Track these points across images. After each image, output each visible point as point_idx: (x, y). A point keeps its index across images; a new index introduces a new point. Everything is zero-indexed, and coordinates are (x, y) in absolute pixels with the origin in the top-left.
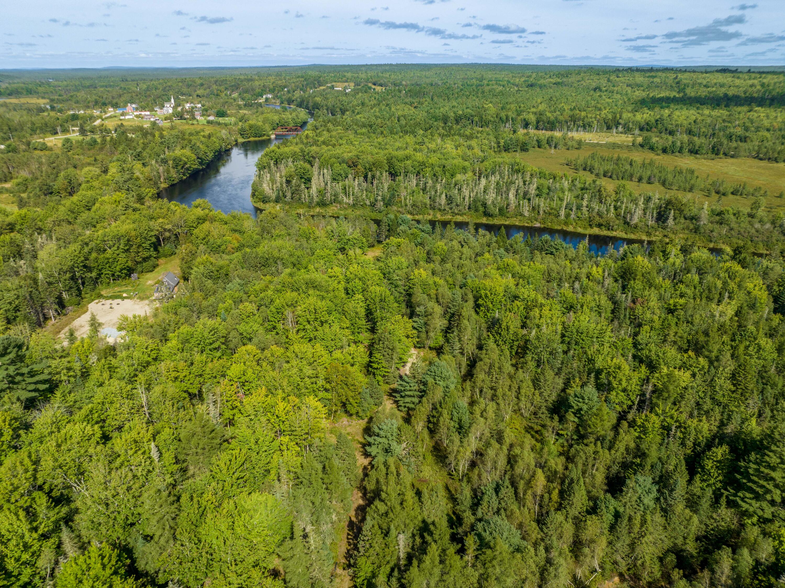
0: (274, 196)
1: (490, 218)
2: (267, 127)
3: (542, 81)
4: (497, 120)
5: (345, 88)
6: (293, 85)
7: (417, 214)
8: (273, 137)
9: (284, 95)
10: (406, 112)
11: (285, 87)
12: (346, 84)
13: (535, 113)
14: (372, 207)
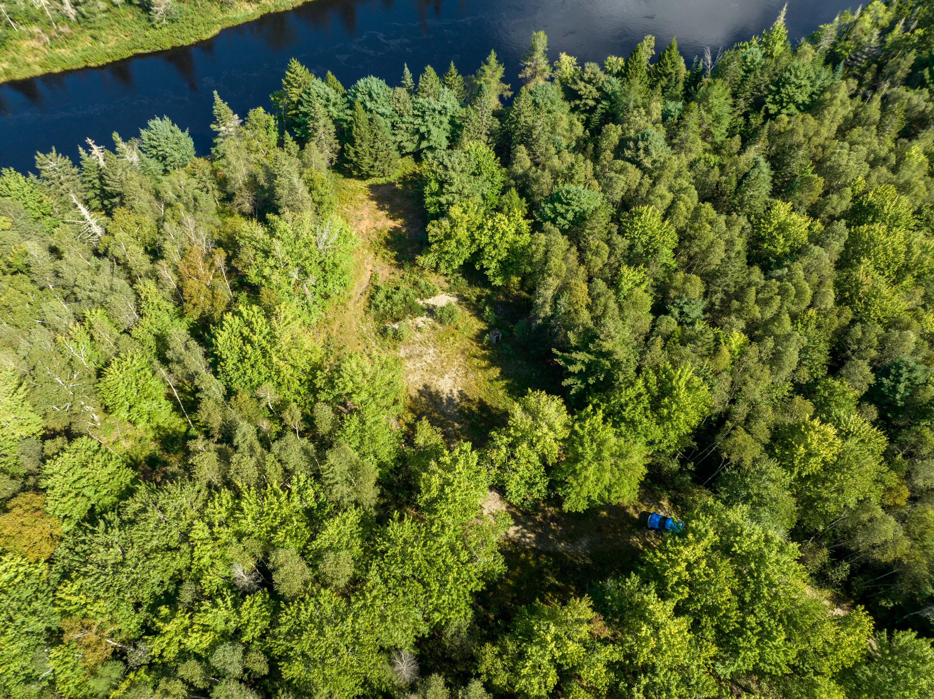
14: (138, 11)
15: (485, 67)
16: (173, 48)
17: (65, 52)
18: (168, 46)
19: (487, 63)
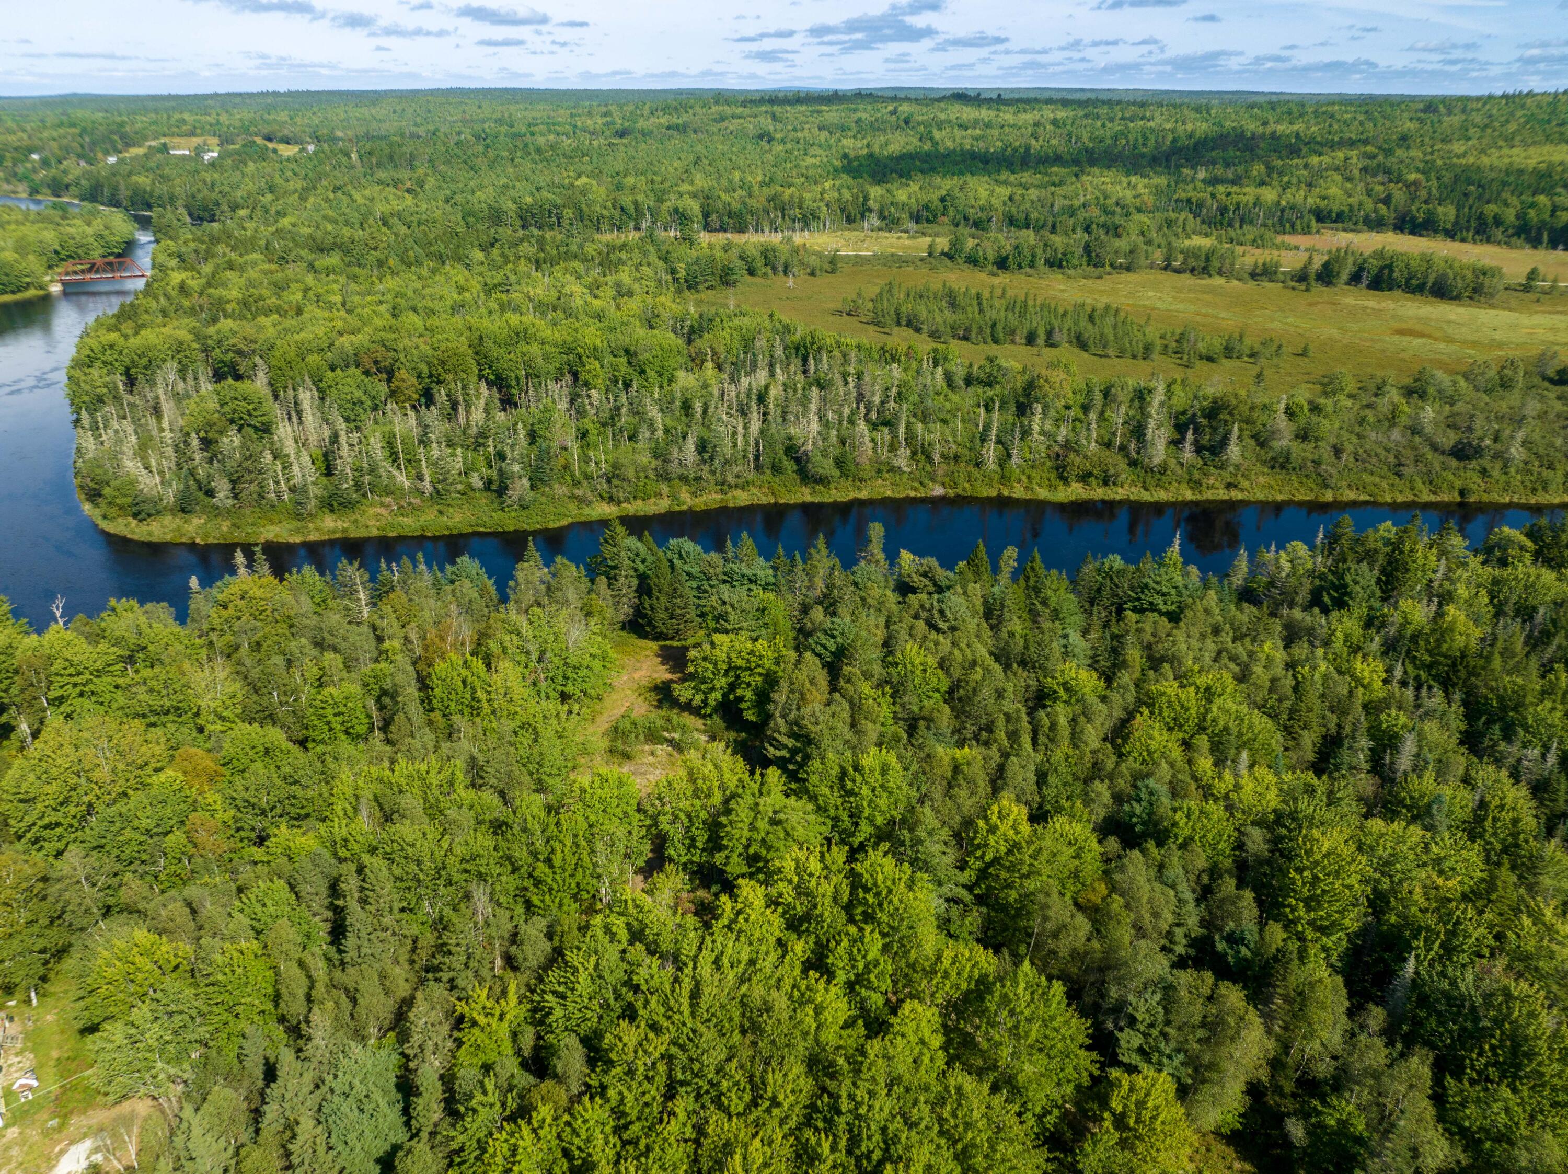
0: (170, 495)
1: (819, 488)
2: (33, 263)
3: (641, 124)
4: (617, 213)
5: (199, 151)
6: (54, 145)
7: (627, 500)
8: (56, 288)
9: (34, 171)
10: (396, 205)
11: (31, 150)
12: (196, 141)
13: (695, 196)
14: (494, 495)
15: (813, 551)
16: (516, 531)
17: (407, 521)
18: (511, 529)
19: (815, 547)
